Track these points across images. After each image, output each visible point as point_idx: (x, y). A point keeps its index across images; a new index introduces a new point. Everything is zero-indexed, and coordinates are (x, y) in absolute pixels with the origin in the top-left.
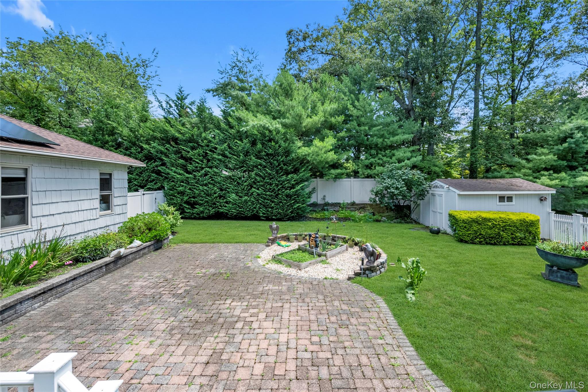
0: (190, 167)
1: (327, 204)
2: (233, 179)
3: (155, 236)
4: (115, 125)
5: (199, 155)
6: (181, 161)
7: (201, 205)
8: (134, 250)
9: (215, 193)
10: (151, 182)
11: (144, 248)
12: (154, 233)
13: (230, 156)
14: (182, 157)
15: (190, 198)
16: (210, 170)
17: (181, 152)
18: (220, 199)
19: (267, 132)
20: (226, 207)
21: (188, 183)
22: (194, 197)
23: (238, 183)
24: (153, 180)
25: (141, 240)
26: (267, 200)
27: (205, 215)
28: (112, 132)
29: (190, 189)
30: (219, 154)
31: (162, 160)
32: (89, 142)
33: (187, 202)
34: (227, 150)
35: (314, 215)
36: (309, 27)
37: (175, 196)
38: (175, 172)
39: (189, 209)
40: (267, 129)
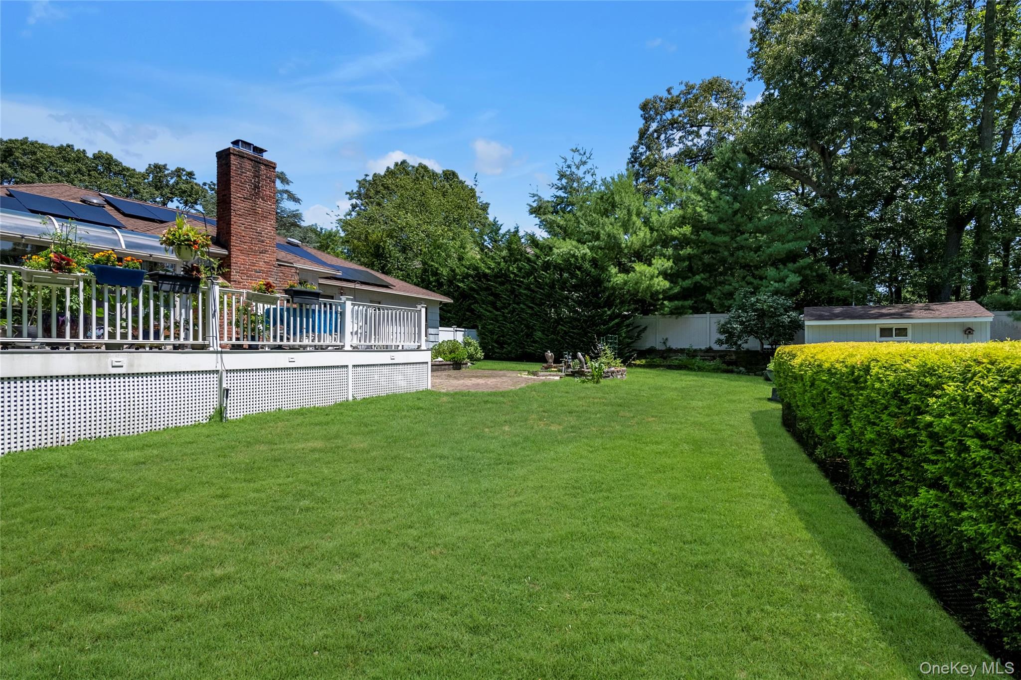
0: (499, 304)
1: (670, 350)
2: (539, 316)
3: (454, 358)
4: (437, 266)
5: (507, 290)
6: (491, 298)
7: (509, 344)
8: (438, 363)
9: (522, 332)
10: (466, 320)
11: (445, 365)
12: (453, 355)
13: (536, 289)
14: (492, 294)
15: (499, 337)
16: (517, 307)
17: (491, 289)
18: (527, 338)
19: (572, 260)
20: (533, 346)
21: (497, 321)
22: (503, 336)
23: (544, 320)
24: (468, 319)
25: (444, 358)
26: (576, 339)
27: (513, 355)
28: (435, 273)
29: (499, 327)
30: (525, 289)
31: (475, 298)
32: (417, 285)
33: (497, 342)
34: (532, 284)
35: (638, 362)
36: (672, 91)
37: (486, 335)
38: (486, 310)
39: (498, 348)
40: (573, 256)
